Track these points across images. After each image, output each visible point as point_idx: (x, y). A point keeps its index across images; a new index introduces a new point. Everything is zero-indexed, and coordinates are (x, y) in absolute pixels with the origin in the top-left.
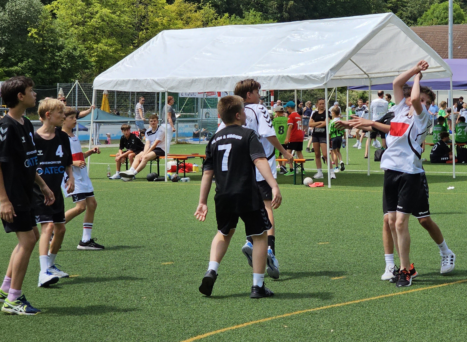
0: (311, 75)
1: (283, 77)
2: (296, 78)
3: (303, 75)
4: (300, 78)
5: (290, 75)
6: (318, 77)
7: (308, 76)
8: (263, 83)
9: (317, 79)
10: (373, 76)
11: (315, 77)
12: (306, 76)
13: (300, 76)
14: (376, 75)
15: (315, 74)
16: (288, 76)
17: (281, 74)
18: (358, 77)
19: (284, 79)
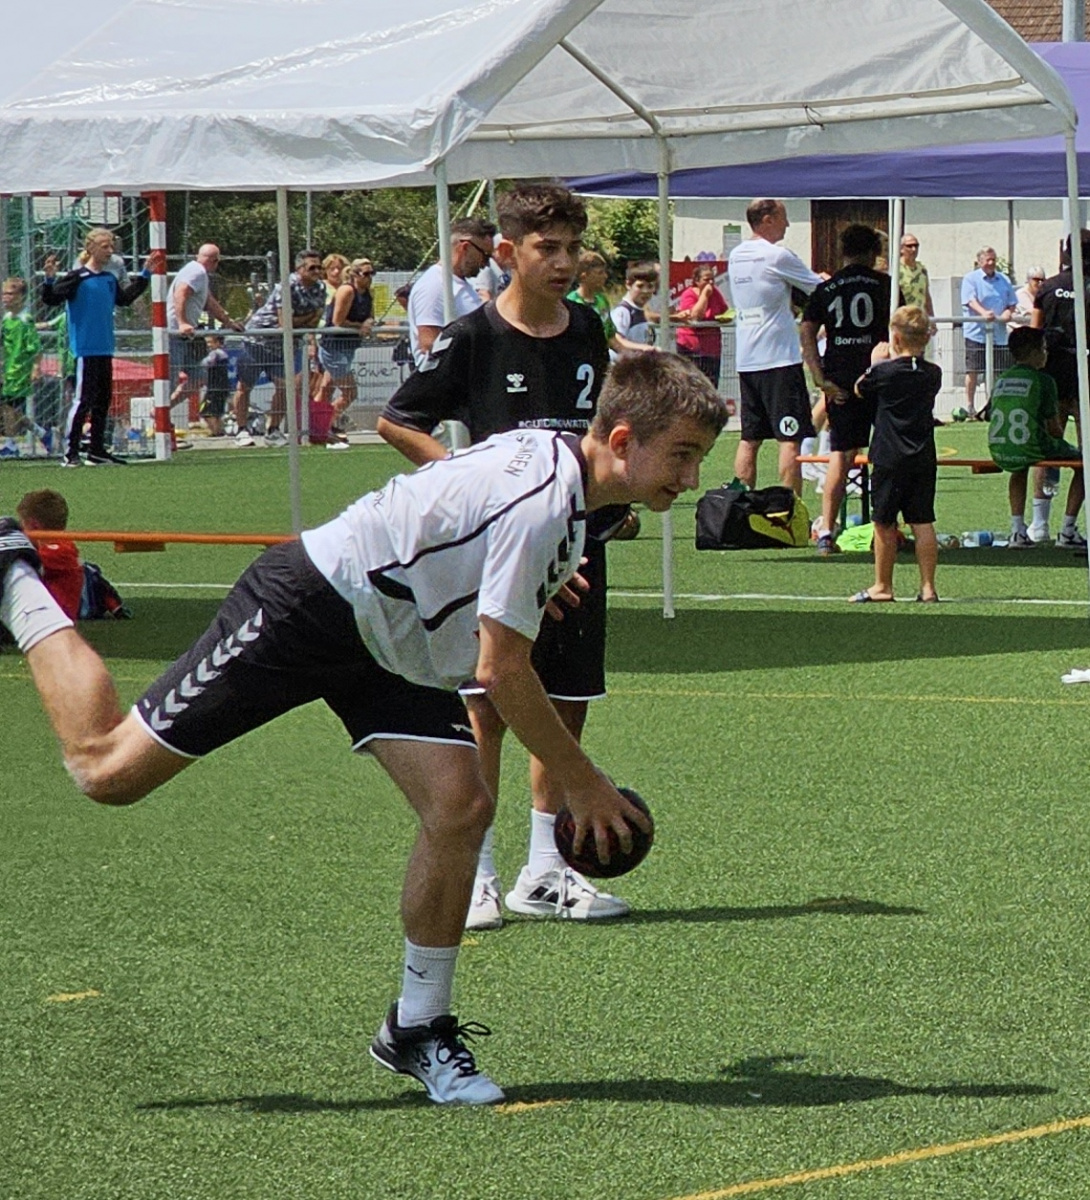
0: (361, 119)
1: (215, 125)
2: (284, 130)
3: (320, 118)
4: (305, 133)
5: (252, 117)
6: (399, 129)
7: (345, 122)
8: (109, 156)
9: (395, 136)
10: (679, 124)
11: (382, 128)
12: (334, 122)
13: (305, 121)
14: (696, 123)
15: (381, 110)
16: (239, 121)
17: (204, 113)
18: (603, 128)
19: (217, 137)
